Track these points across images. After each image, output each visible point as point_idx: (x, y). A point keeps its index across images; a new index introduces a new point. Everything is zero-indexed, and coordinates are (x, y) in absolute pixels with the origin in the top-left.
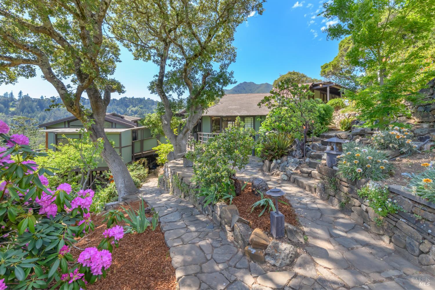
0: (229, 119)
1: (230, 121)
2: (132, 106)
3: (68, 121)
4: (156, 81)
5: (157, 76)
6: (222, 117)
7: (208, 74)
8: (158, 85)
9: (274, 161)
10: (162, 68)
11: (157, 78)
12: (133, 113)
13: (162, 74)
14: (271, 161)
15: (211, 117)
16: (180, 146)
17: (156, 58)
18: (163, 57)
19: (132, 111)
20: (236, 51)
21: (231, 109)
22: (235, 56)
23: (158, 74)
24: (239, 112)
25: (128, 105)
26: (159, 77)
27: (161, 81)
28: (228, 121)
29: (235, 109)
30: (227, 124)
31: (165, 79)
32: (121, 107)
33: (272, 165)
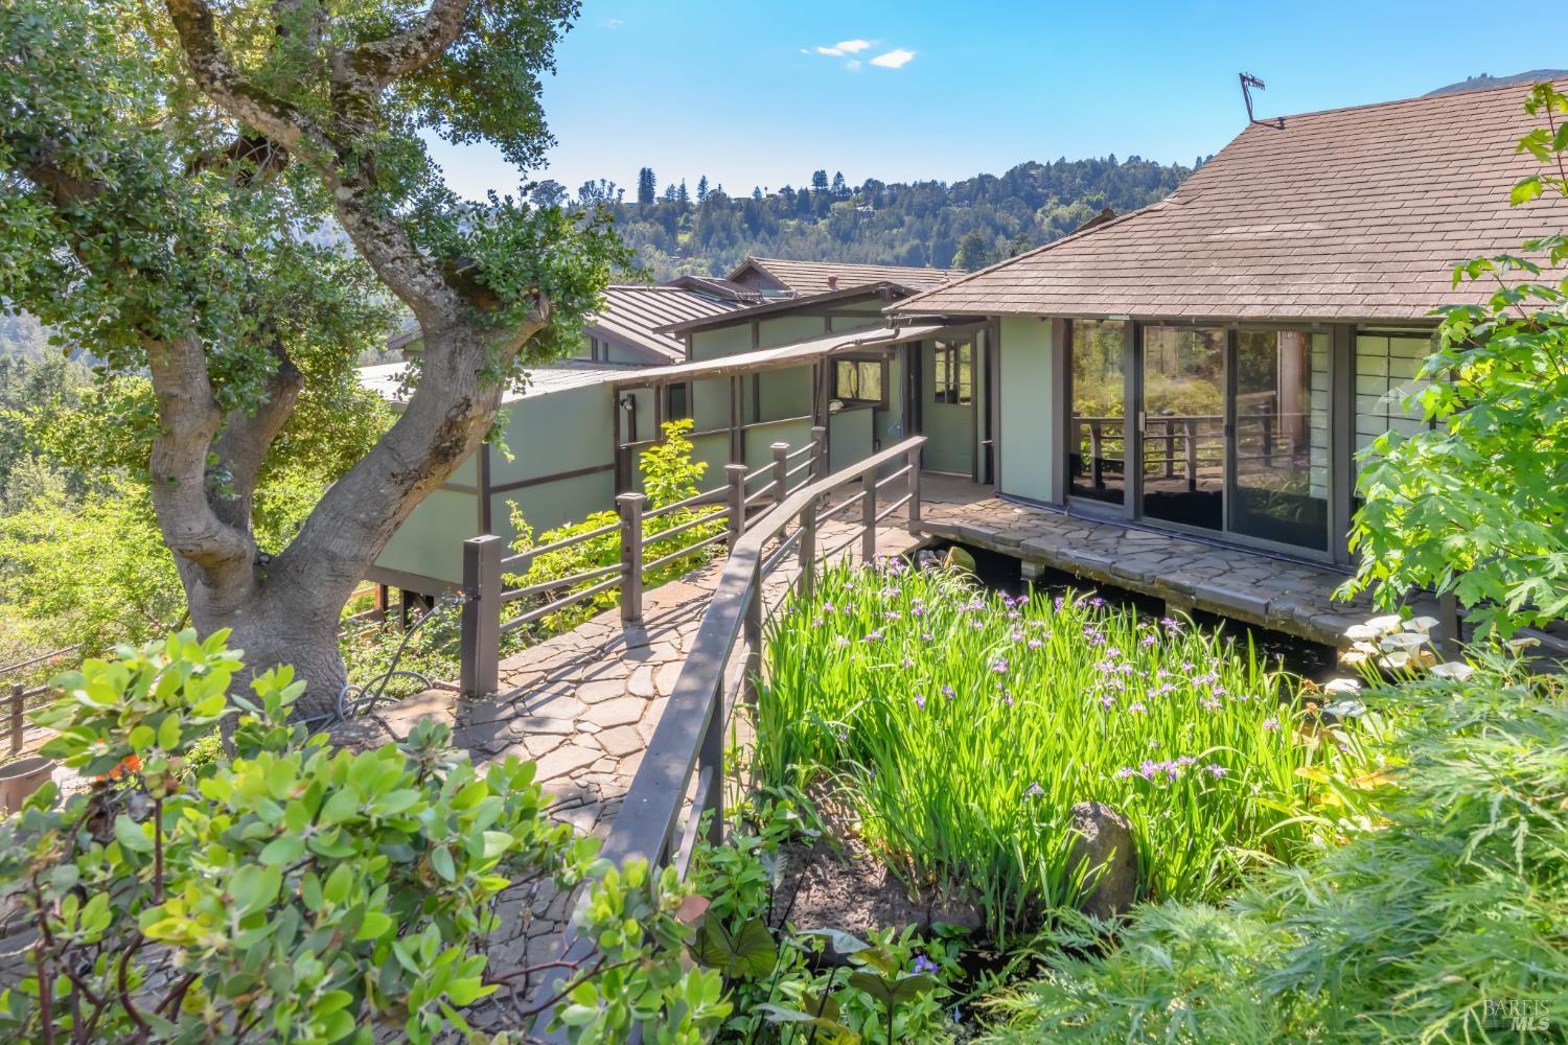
2: (1055, 199)
19: (1055, 220)
25: (1040, 196)
32: (1011, 209)
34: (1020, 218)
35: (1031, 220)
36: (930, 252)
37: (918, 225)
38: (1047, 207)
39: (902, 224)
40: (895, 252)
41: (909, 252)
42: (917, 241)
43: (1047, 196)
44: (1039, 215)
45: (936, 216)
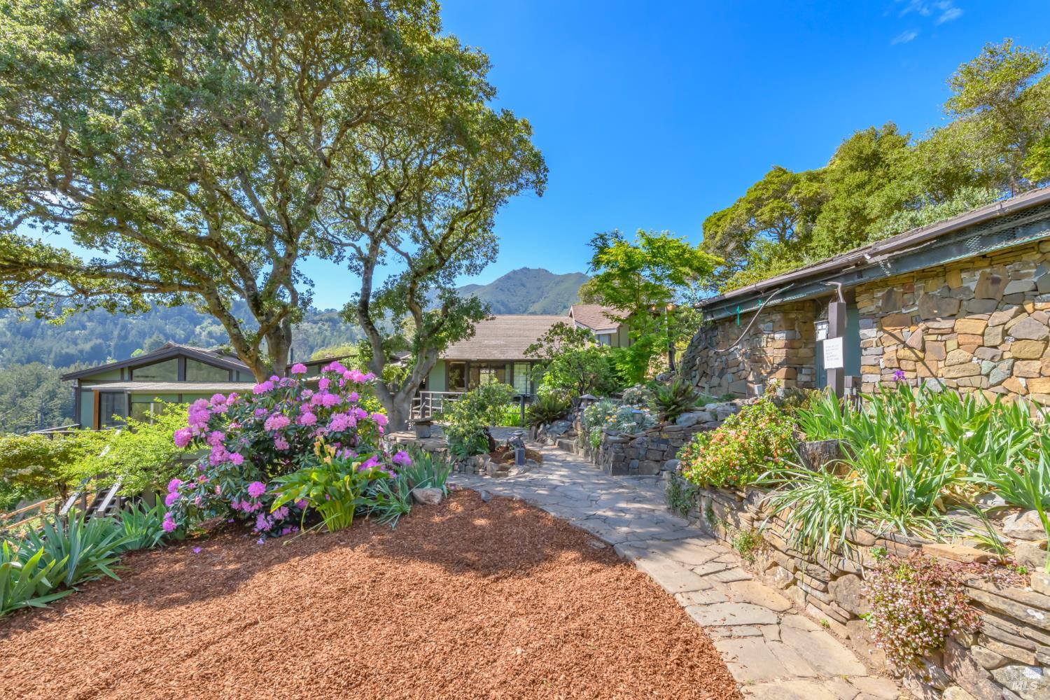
0: (483, 365)
1: (486, 367)
2: (210, 321)
3: (129, 367)
4: (355, 303)
5: (357, 294)
6: (469, 362)
7: (452, 303)
8: (361, 312)
9: (542, 426)
10: (367, 281)
11: (358, 299)
12: (213, 340)
13: (366, 291)
14: (538, 427)
15: (447, 362)
16: (399, 412)
17: (355, 263)
18: (367, 264)
19: (210, 333)
20: (497, 242)
21: (487, 346)
22: (495, 251)
23: (360, 292)
24: (503, 353)
25: (198, 318)
26: (363, 296)
27: (364, 304)
28: (480, 368)
29: (495, 347)
30: (479, 373)
31: (371, 300)
32: (177, 324)
33: (539, 431)
34: (184, 330)
35: (193, 332)
36: (112, 349)
37: (99, 329)
38: (205, 324)
39: (84, 327)
40: (79, 347)
41: (92, 348)
42: (99, 341)
43: (203, 318)
44: (198, 329)
45: (116, 325)
